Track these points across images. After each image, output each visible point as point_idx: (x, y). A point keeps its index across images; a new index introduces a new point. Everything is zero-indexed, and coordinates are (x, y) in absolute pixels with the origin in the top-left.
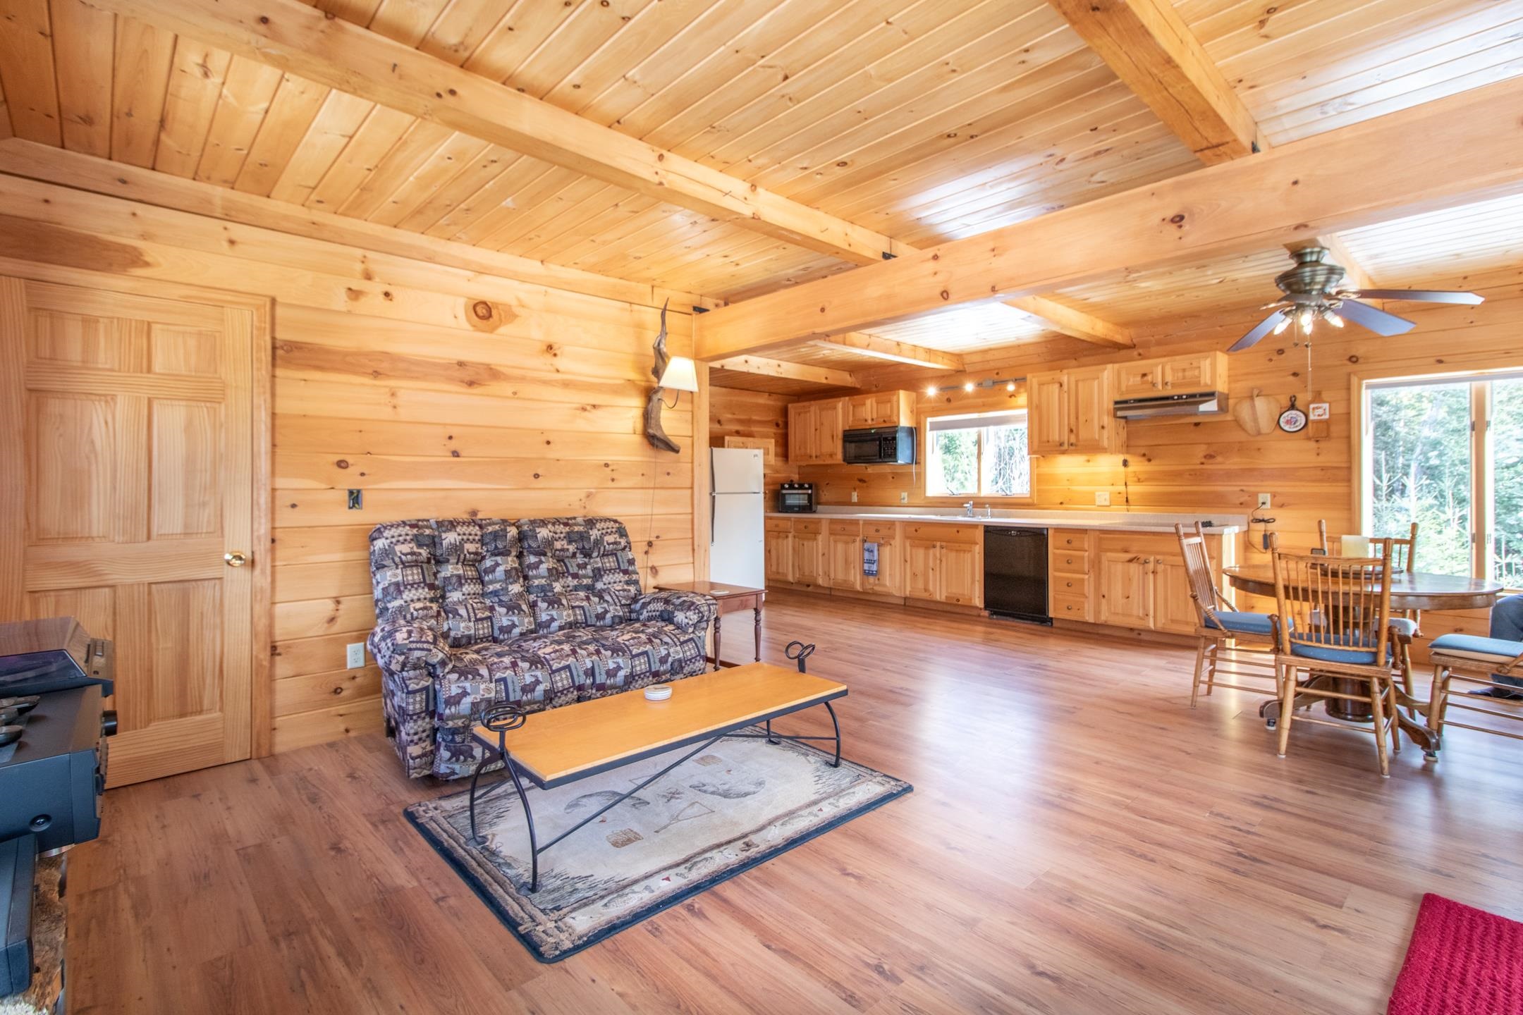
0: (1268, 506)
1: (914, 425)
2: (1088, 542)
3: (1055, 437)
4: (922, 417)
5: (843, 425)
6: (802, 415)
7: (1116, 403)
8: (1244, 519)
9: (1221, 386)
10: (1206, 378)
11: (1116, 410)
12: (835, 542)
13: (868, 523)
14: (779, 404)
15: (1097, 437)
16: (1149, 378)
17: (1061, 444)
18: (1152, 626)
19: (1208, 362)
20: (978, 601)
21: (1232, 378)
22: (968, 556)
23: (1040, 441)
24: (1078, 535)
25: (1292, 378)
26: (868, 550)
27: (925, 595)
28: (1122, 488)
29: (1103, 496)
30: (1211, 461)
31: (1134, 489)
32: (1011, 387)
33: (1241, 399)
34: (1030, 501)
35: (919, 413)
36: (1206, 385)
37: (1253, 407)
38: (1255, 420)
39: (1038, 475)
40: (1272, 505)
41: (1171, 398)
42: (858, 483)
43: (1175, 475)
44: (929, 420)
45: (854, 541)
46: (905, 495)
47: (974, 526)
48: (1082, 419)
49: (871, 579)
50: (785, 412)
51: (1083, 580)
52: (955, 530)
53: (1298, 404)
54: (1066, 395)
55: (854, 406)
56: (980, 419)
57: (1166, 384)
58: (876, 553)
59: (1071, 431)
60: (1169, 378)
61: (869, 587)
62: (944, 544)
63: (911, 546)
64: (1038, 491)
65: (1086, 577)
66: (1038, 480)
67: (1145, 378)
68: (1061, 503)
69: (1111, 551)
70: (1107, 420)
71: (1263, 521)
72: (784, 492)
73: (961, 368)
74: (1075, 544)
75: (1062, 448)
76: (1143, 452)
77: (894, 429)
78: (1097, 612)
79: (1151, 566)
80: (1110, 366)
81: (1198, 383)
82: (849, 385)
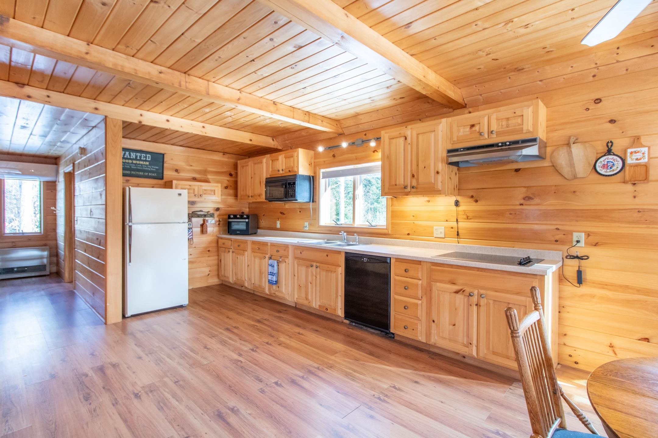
0: (582, 244)
1: (312, 174)
2: (421, 273)
3: (401, 181)
4: (318, 168)
5: (266, 175)
6: (244, 168)
7: (449, 151)
8: (558, 255)
9: (541, 135)
10: (528, 125)
11: (448, 157)
12: (255, 257)
13: (273, 245)
14: (232, 161)
15: (433, 181)
16: (477, 128)
17: (405, 187)
18: (475, 354)
19: (530, 110)
20: (340, 312)
21: (550, 129)
22: (334, 275)
23: (390, 185)
24: (414, 265)
25: (610, 125)
26: (271, 265)
27: (305, 302)
28: (454, 224)
29: (439, 230)
30: (528, 202)
31: (463, 225)
32: (373, 144)
33: (558, 147)
34: (386, 231)
35: (315, 165)
36: (529, 132)
37: (570, 153)
38: (572, 165)
39: (393, 212)
40: (586, 243)
41: (497, 145)
42: (280, 215)
43: (497, 214)
44: (322, 170)
45: (265, 258)
46: (306, 224)
47: (338, 252)
48: (421, 166)
49: (274, 287)
50: (235, 166)
51: (417, 305)
52: (325, 254)
53: (614, 149)
54: (409, 146)
55: (272, 161)
56: (353, 169)
57: (492, 132)
58: (276, 267)
59: (413, 176)
60: (494, 127)
61: (273, 292)
62: (318, 264)
63: (298, 265)
64: (393, 224)
65: (420, 302)
66: (393, 215)
67: (474, 129)
68: (408, 234)
69: (441, 281)
70: (441, 167)
71: (577, 257)
72: (230, 220)
73: (340, 131)
74: (411, 273)
75: (406, 190)
76: (471, 194)
77: (295, 176)
78: (428, 335)
79: (475, 299)
80: (444, 120)
81: (521, 131)
82: (272, 147)
